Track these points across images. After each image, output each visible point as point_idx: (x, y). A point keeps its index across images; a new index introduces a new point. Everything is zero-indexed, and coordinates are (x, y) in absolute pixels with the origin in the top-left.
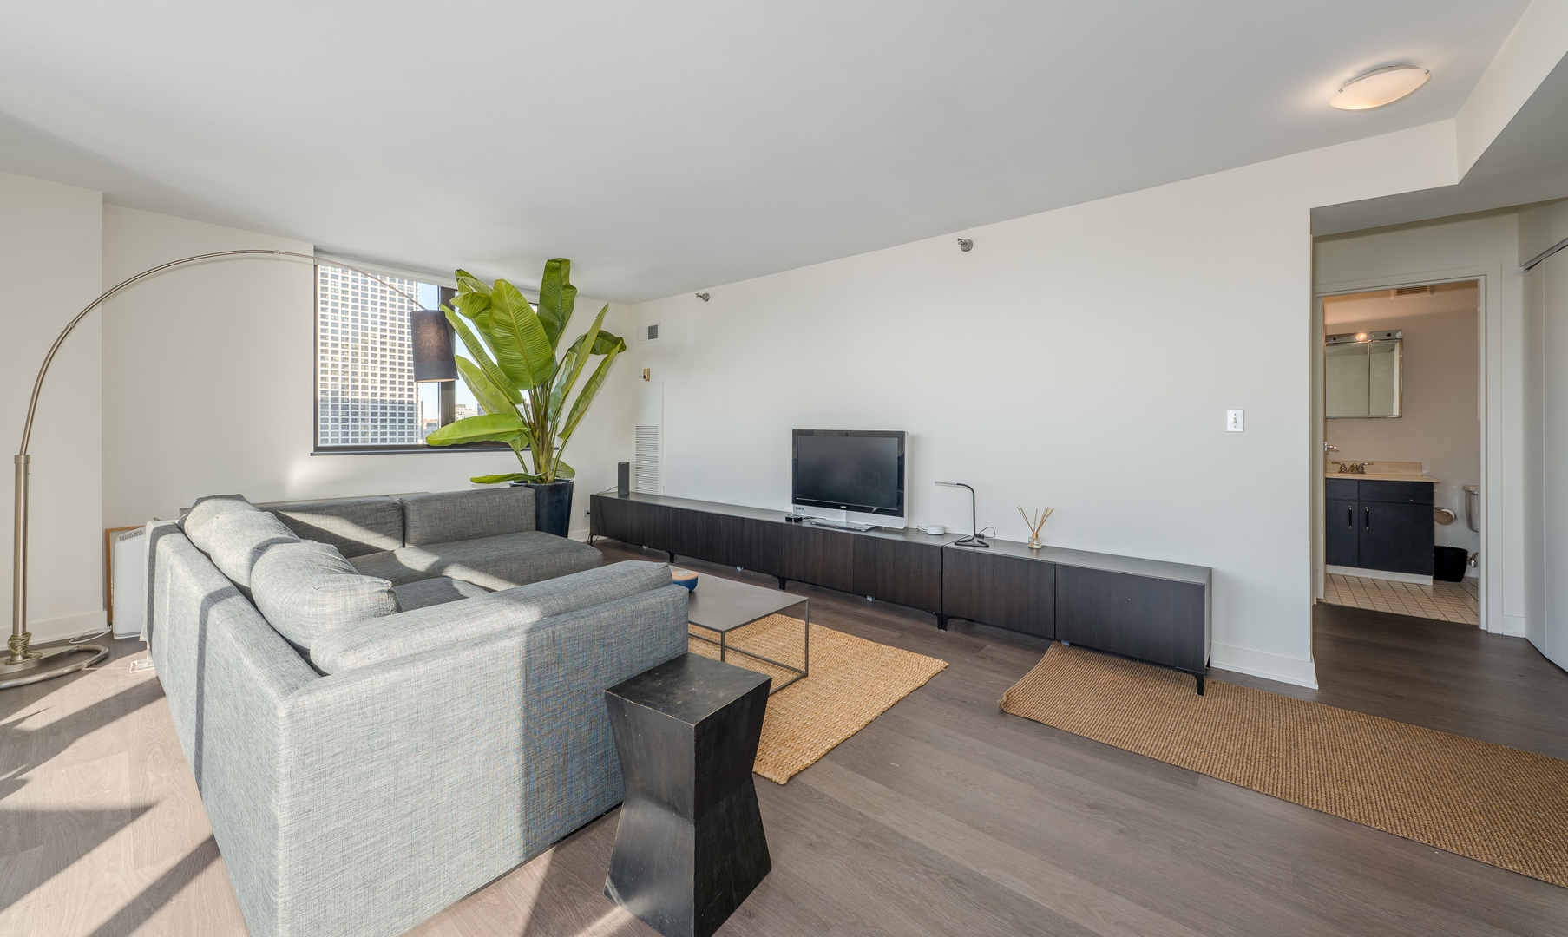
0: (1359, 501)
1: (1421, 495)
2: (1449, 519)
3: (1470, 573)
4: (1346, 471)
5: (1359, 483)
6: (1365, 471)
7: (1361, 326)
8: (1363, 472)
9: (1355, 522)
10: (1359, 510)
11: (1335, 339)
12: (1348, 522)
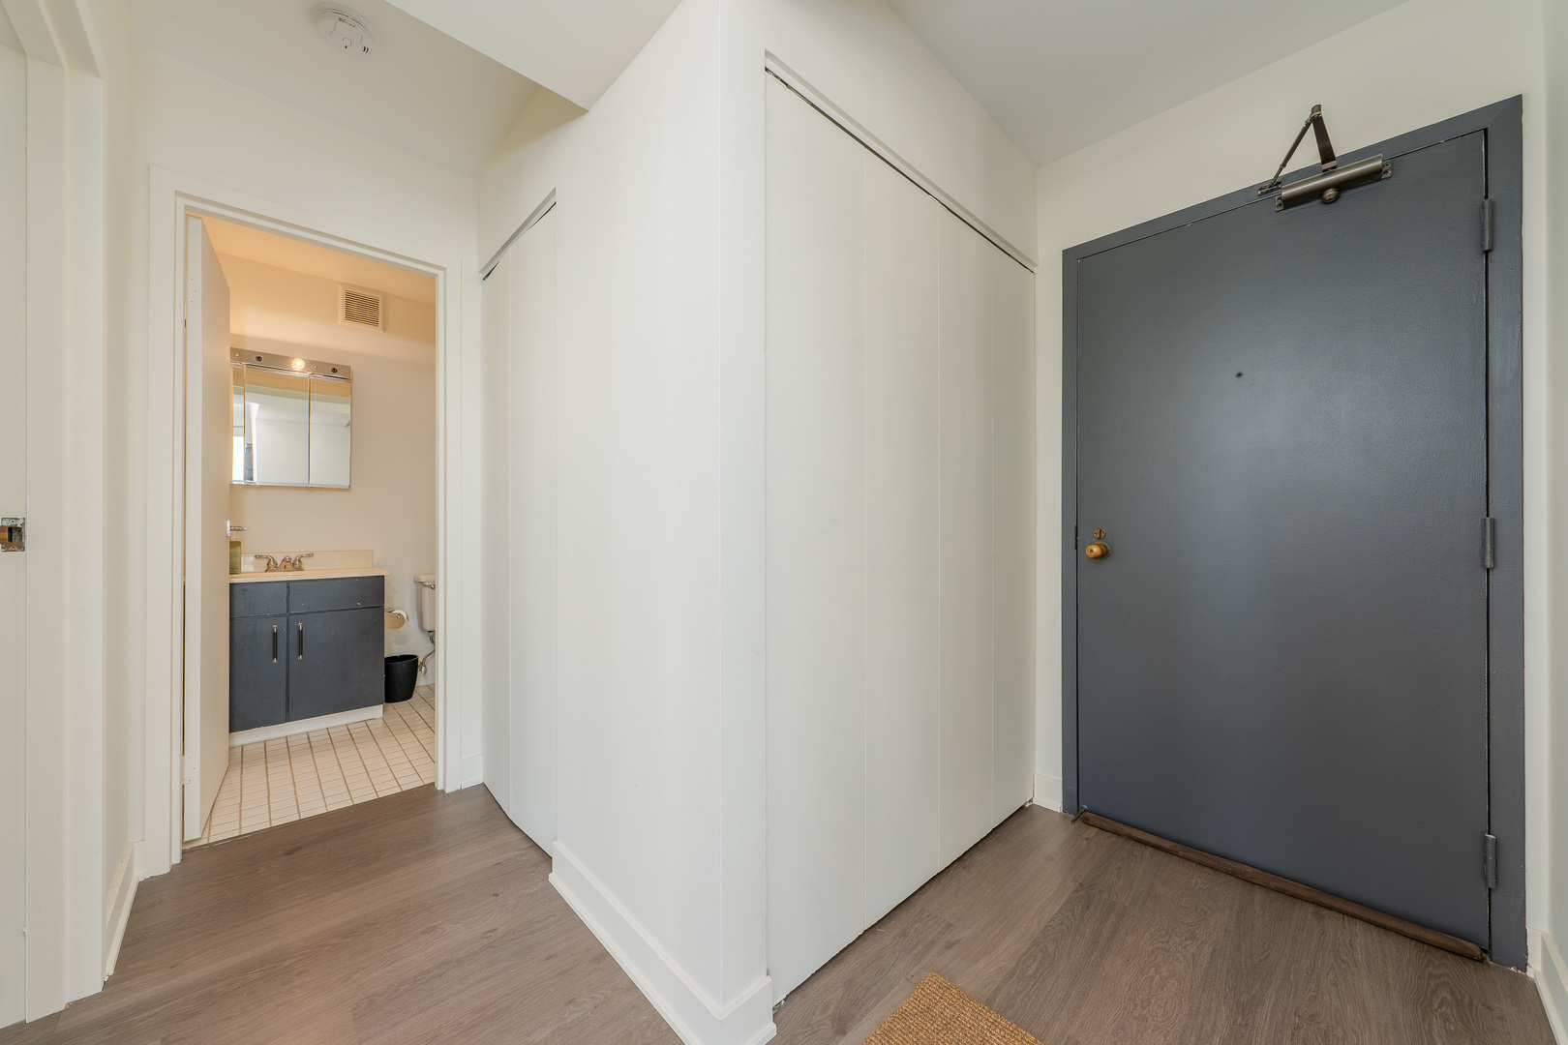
0: (288, 615)
1: (370, 593)
2: (400, 620)
3: (421, 681)
4: (277, 568)
5: (288, 587)
6: (303, 567)
7: (300, 349)
8: (300, 569)
9: (282, 651)
10: (288, 630)
11: (259, 359)
12: (271, 652)
